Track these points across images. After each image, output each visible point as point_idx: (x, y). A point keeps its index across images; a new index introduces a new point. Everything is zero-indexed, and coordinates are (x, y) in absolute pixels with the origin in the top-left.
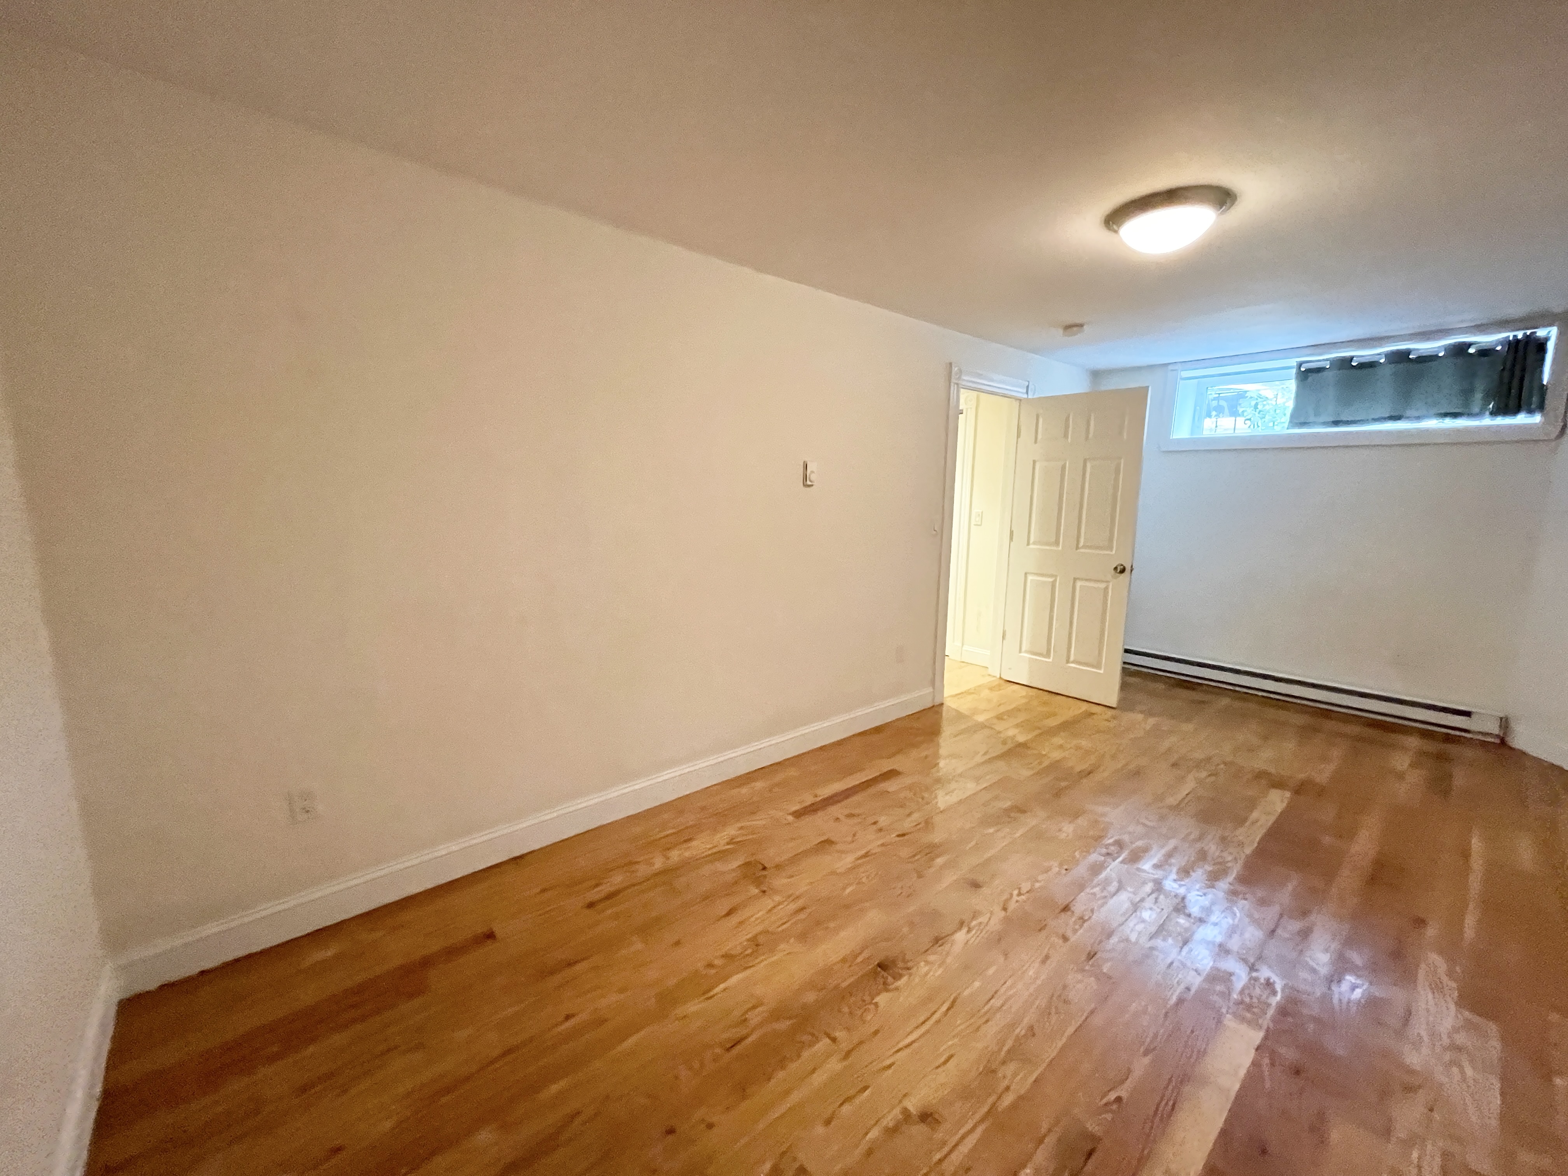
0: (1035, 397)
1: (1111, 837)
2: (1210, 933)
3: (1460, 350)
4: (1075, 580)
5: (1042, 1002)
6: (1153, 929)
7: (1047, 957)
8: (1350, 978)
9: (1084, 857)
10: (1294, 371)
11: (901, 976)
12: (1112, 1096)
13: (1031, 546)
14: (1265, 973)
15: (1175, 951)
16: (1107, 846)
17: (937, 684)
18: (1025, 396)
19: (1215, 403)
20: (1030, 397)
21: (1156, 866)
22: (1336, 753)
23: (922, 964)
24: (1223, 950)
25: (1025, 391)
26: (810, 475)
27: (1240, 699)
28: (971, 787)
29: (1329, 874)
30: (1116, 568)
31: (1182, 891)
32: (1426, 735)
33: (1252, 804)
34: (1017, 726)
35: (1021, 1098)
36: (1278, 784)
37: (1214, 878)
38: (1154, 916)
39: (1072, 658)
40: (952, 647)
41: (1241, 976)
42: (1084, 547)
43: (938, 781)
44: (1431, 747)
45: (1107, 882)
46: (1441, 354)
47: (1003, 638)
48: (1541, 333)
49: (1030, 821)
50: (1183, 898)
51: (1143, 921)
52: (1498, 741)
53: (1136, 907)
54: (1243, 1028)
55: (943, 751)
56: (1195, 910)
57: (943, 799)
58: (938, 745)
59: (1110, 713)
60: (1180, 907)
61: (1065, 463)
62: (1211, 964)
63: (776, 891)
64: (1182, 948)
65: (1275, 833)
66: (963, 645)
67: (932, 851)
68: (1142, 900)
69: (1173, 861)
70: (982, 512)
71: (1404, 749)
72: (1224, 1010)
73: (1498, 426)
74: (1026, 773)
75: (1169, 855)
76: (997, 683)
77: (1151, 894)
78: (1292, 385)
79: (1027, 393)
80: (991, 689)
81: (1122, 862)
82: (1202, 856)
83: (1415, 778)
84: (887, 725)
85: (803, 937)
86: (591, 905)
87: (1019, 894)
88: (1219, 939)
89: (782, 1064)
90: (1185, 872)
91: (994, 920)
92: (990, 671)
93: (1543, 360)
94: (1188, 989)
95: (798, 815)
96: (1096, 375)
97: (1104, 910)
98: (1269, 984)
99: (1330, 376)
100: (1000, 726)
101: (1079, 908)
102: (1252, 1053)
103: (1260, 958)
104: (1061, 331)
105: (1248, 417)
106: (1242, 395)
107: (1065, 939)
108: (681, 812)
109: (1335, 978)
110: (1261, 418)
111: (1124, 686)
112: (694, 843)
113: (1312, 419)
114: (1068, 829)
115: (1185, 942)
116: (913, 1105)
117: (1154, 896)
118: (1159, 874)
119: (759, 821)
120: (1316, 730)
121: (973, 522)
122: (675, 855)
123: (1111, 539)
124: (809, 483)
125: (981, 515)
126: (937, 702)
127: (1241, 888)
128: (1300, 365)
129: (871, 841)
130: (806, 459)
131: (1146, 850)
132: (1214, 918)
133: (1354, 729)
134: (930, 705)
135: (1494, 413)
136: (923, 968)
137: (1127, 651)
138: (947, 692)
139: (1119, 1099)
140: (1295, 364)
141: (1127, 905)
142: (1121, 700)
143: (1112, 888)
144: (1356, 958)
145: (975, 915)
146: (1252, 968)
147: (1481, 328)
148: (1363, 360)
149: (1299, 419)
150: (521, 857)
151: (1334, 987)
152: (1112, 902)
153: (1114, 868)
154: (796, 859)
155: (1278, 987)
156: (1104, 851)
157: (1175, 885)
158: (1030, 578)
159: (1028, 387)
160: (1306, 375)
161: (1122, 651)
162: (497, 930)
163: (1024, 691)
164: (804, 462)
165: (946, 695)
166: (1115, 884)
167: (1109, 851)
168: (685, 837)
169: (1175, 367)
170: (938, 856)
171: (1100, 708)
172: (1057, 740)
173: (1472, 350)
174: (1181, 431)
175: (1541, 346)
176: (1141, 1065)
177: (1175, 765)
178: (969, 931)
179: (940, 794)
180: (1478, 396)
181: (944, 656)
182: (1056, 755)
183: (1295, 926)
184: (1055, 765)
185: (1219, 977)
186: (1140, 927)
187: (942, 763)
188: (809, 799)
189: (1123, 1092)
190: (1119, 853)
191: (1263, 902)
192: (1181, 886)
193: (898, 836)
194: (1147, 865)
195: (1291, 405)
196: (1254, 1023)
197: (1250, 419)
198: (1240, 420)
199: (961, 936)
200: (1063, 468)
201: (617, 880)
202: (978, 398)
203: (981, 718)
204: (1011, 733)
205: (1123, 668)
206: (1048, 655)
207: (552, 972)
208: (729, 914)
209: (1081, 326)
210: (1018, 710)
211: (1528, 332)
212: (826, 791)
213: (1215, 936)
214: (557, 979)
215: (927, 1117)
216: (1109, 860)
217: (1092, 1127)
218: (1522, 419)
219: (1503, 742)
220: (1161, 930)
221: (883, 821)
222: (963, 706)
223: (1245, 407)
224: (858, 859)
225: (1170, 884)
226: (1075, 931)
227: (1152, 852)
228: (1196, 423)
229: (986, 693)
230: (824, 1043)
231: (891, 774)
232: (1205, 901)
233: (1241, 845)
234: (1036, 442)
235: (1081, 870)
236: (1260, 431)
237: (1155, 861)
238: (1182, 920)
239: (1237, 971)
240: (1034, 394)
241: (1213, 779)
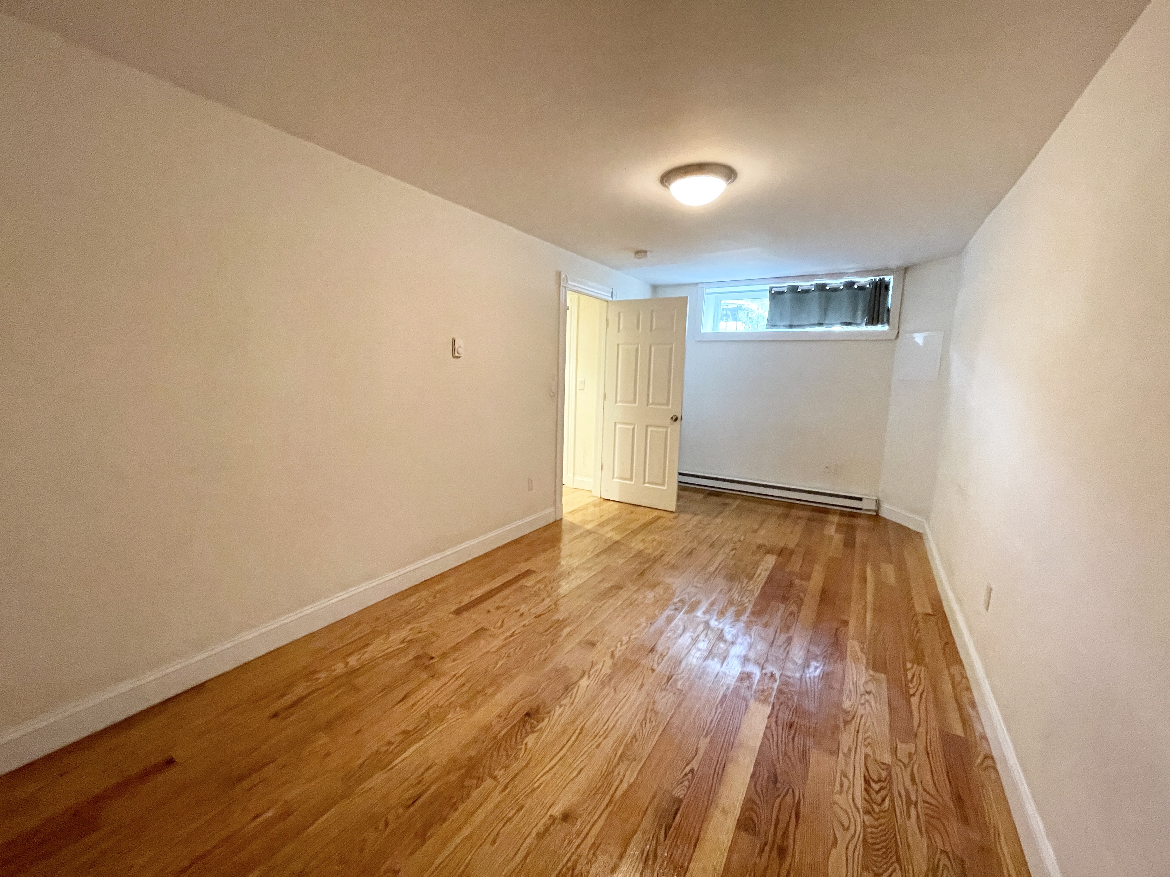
0: (617, 299)
1: (678, 597)
2: (738, 650)
3: (850, 285)
4: (647, 426)
5: (640, 717)
6: (706, 654)
7: (642, 685)
8: (814, 664)
9: (662, 613)
10: (768, 292)
11: (543, 720)
12: (688, 769)
13: (619, 404)
14: (770, 669)
15: (719, 666)
16: (675, 603)
17: (558, 504)
18: (611, 299)
19: (725, 312)
20: (614, 299)
21: (705, 613)
22: (799, 528)
23: (557, 708)
24: (746, 660)
25: (610, 295)
26: (458, 349)
27: (746, 500)
28: (584, 576)
29: (800, 603)
30: (672, 418)
31: (721, 626)
32: (842, 514)
33: (756, 566)
34: (613, 530)
35: (631, 786)
36: (769, 552)
37: (738, 615)
38: (706, 646)
39: (647, 481)
40: (567, 479)
41: (757, 672)
42: (652, 404)
43: (561, 575)
44: (845, 520)
45: (677, 627)
46: (842, 287)
47: (602, 469)
48: (887, 279)
49: (624, 594)
50: (722, 630)
51: (700, 650)
52: (875, 514)
53: (695, 641)
54: (760, 706)
55: (563, 554)
56: (728, 637)
57: (565, 587)
58: (559, 548)
59: (673, 515)
60: (721, 637)
61: (638, 347)
62: (740, 669)
63: (444, 674)
64: (723, 663)
65: (770, 580)
66: (574, 476)
67: (560, 624)
68: (698, 636)
69: (715, 607)
70: (584, 381)
71: (832, 523)
72: (749, 697)
73: (870, 331)
74: (621, 561)
75: (712, 604)
76: (598, 501)
77: (703, 631)
78: (767, 302)
79: (612, 297)
80: (595, 506)
81: (684, 613)
82: (731, 603)
83: (838, 538)
84: (523, 537)
85: (465, 706)
86: (276, 715)
87: (621, 645)
88: (743, 653)
89: (454, 807)
90: (722, 613)
91: (605, 667)
92: (594, 494)
93: (888, 294)
94: (728, 688)
95: (458, 612)
96: (655, 288)
97: (675, 647)
98: (772, 675)
99: (788, 296)
100: (602, 531)
101: (660, 648)
102: (766, 720)
103: (767, 660)
104: (633, 254)
105: (744, 321)
106: (740, 308)
107: (653, 670)
108: (358, 624)
109: (806, 665)
110: (751, 322)
111: (679, 497)
112: (370, 648)
113: (778, 323)
114: (650, 595)
115: (725, 659)
116: (557, 811)
117: (705, 632)
118: (707, 617)
119: (425, 624)
120: (787, 516)
121: (578, 388)
122: (353, 661)
123: (668, 401)
124: (457, 355)
125: (584, 383)
126: (558, 518)
127: (753, 619)
128: (771, 288)
129: (514, 625)
130: (454, 336)
131: (698, 602)
132: (740, 640)
133: (807, 514)
134: (551, 521)
135: (866, 324)
136: (558, 711)
137: (680, 474)
138: (565, 510)
139: (692, 771)
140: (769, 288)
141: (690, 640)
142: (678, 506)
143: (679, 632)
144: (816, 650)
145: (593, 665)
146: (763, 668)
147: (858, 273)
148: (803, 288)
149: (772, 324)
150: (202, 685)
151: (807, 671)
152: (681, 641)
153: (680, 618)
154: (456, 648)
155: (777, 676)
156: (673, 607)
157: (716, 623)
158: (618, 426)
159: (612, 293)
160: (775, 296)
161: (676, 474)
162: (178, 754)
163: (617, 505)
164: (453, 339)
165: (564, 513)
166: (682, 628)
167: (677, 607)
168: (363, 644)
169: (704, 285)
170: (565, 627)
171: (666, 513)
172: (639, 537)
173: (856, 286)
174: (707, 328)
175: (887, 287)
176: (704, 743)
177: (712, 545)
178: (589, 677)
179: (563, 583)
180: (859, 313)
181: (562, 484)
182: (641, 546)
183: (783, 637)
184: (640, 553)
185: (744, 677)
186: (698, 654)
187: (563, 563)
188: (466, 600)
189: (694, 765)
190: (683, 607)
191: (766, 625)
192: (720, 623)
193: (535, 617)
194: (699, 613)
195: (766, 314)
196: (765, 701)
197: (745, 323)
198: (739, 323)
199: (584, 682)
200: (637, 349)
201: (300, 690)
202: (579, 299)
203: (589, 527)
204: (609, 535)
205: (679, 486)
206: (631, 479)
207: (240, 779)
208: (405, 698)
209: (645, 252)
210: (613, 519)
211: (881, 277)
212: (479, 592)
213: (741, 652)
214: (245, 784)
215: (566, 817)
216: (676, 612)
217: (678, 793)
218: (879, 328)
219: (877, 515)
220: (710, 654)
221: (523, 608)
222: (576, 519)
223: (741, 314)
224: (506, 639)
225: (713, 623)
226: (659, 664)
227: (702, 604)
228: (715, 325)
229: (591, 509)
230: (489, 783)
231: (528, 573)
232: (734, 631)
233: (752, 591)
234: (619, 331)
235: (661, 621)
236: (751, 330)
237: (704, 609)
238: (722, 645)
239: (754, 672)
240: (616, 298)
241: (734, 552)
